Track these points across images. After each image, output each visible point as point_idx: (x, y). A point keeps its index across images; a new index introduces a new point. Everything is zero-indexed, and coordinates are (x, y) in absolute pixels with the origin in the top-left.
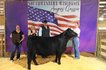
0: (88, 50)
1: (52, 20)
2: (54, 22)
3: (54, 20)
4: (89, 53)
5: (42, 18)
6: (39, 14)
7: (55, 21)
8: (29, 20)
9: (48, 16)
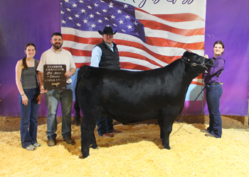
1: (130, 27)
2: (135, 31)
3: (134, 26)
5: (100, 21)
6: (94, 11)
7: (138, 30)
8: (64, 25)
9: (118, 16)
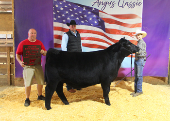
0: (155, 73)
2: (99, 25)
3: (99, 22)
4: (156, 77)
6: (73, 12)
